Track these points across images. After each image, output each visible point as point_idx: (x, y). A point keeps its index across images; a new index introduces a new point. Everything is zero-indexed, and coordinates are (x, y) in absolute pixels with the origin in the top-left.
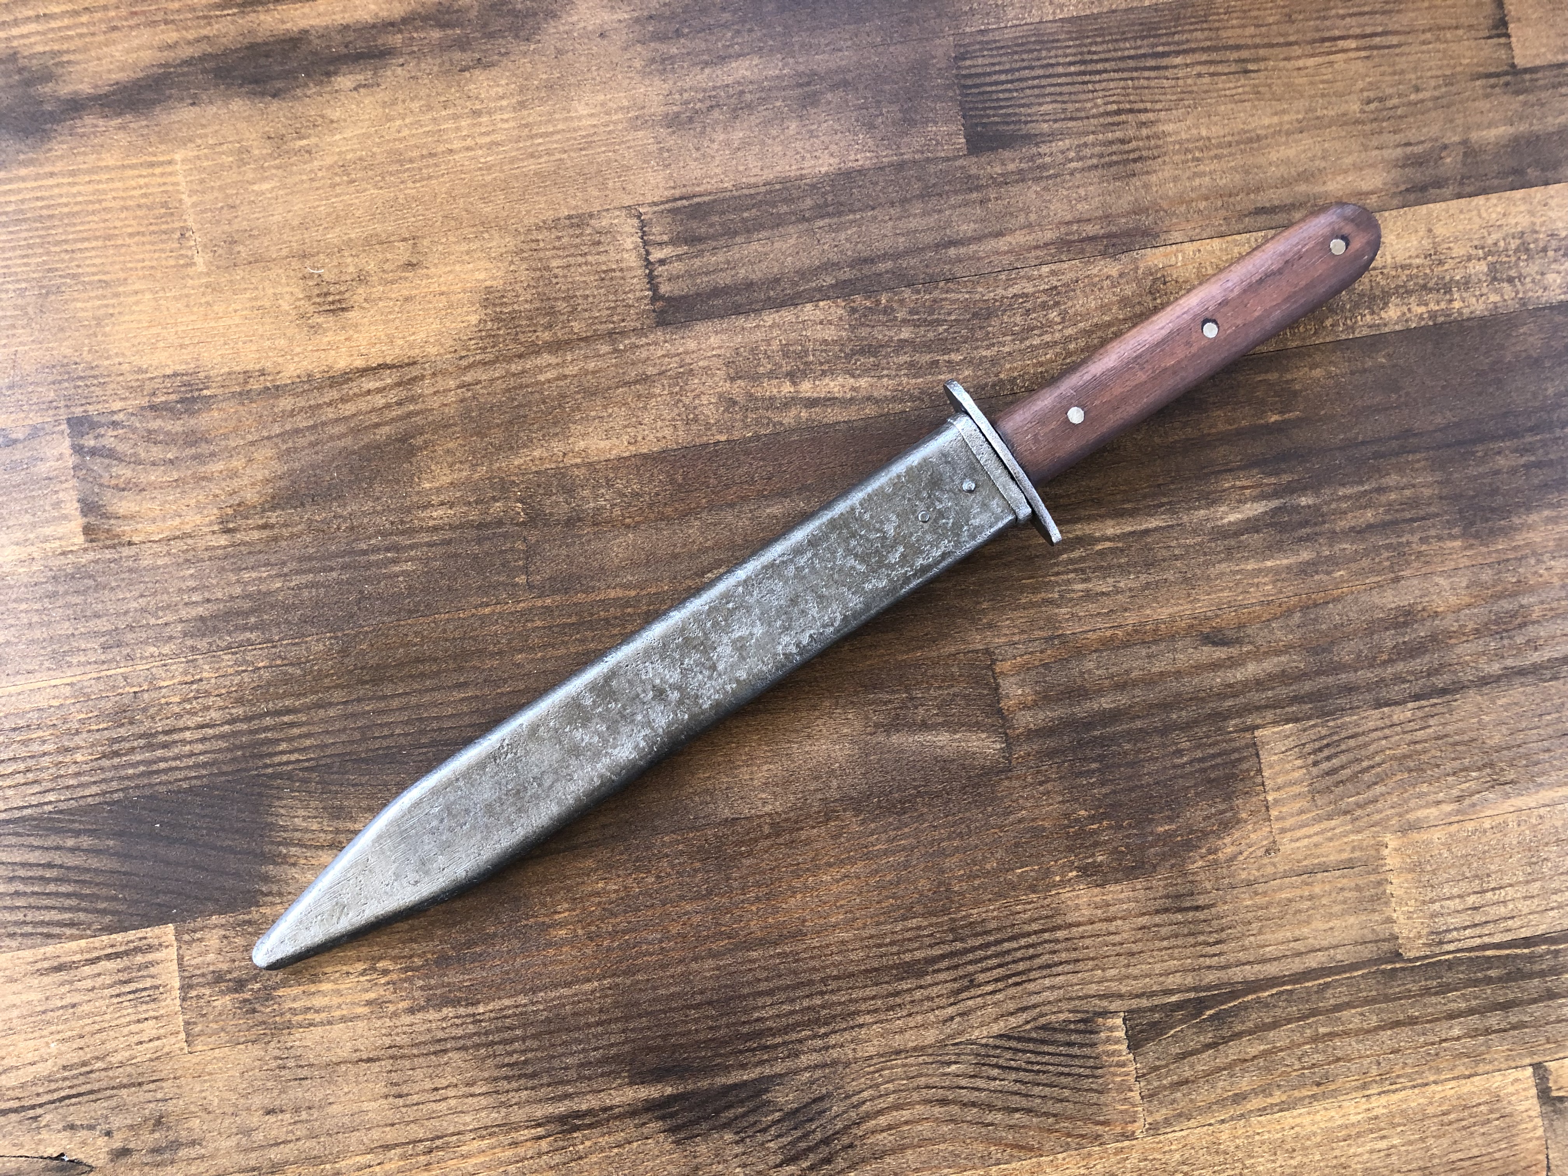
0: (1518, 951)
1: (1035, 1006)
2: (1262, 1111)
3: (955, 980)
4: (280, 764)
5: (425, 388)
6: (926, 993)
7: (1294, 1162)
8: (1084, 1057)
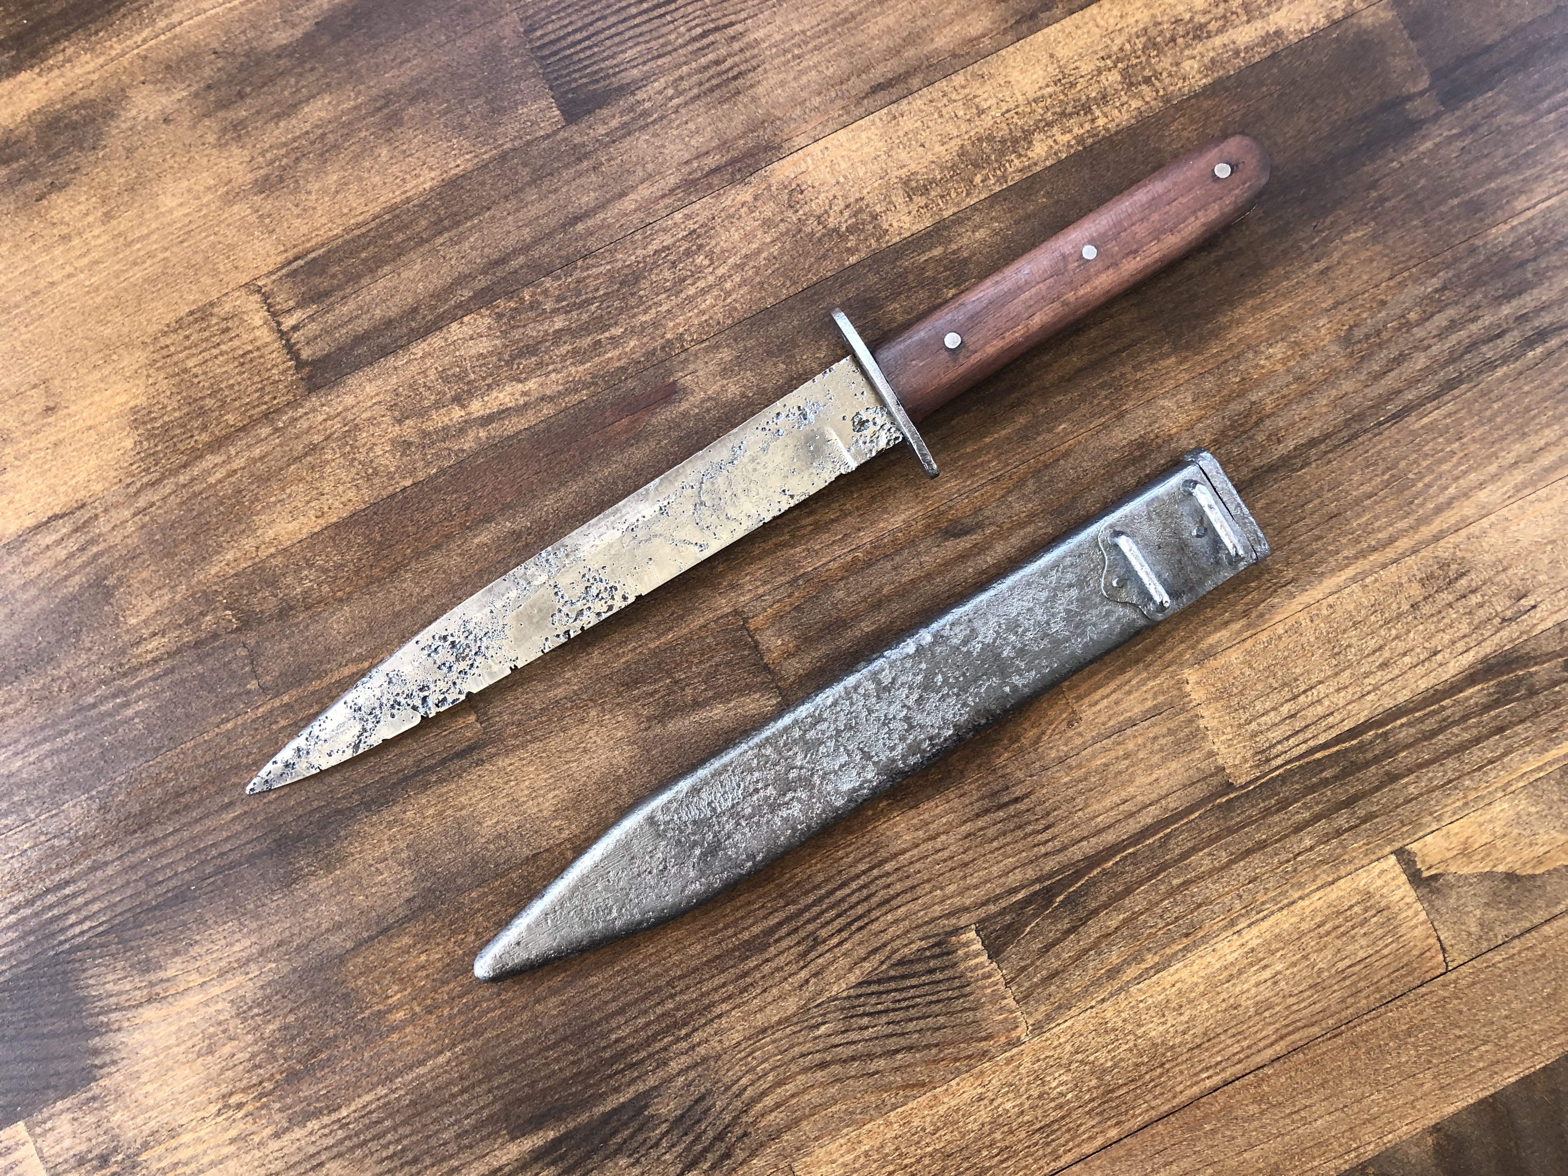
0: (1347, 745)
1: (884, 945)
2: (1139, 979)
3: (798, 943)
4: (74, 937)
5: (102, 526)
6: (773, 965)
7: (1184, 1018)
8: (948, 980)
